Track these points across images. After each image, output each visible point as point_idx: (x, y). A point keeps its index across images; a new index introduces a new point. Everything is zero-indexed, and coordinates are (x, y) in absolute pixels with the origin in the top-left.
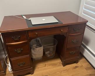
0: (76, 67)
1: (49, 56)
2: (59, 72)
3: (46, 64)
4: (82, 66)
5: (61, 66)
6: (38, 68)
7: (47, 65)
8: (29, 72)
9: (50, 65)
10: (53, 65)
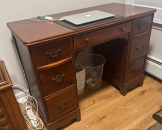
0: (143, 92)
1: (93, 85)
2: (122, 106)
3: (94, 99)
4: (151, 88)
5: (119, 96)
6: (84, 109)
7: (97, 100)
8: (75, 118)
9: (101, 99)
10: (106, 98)
